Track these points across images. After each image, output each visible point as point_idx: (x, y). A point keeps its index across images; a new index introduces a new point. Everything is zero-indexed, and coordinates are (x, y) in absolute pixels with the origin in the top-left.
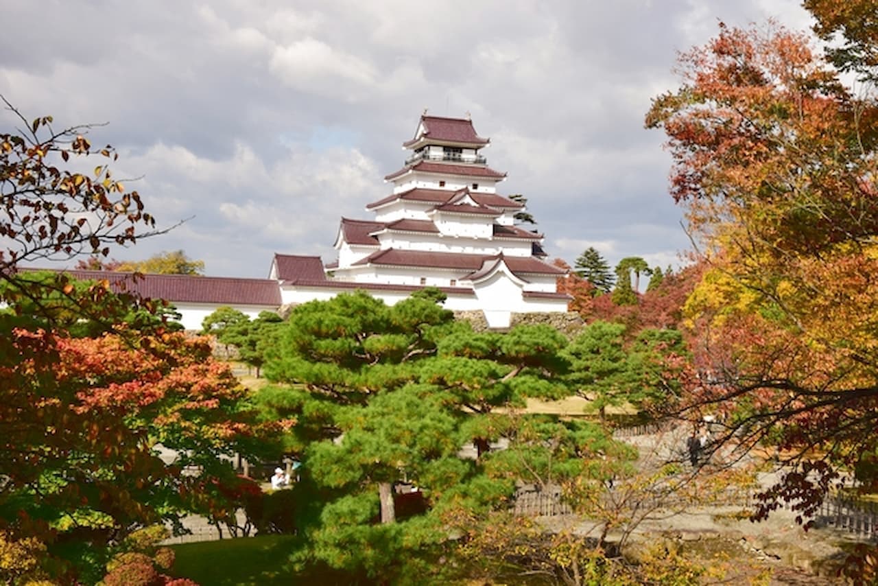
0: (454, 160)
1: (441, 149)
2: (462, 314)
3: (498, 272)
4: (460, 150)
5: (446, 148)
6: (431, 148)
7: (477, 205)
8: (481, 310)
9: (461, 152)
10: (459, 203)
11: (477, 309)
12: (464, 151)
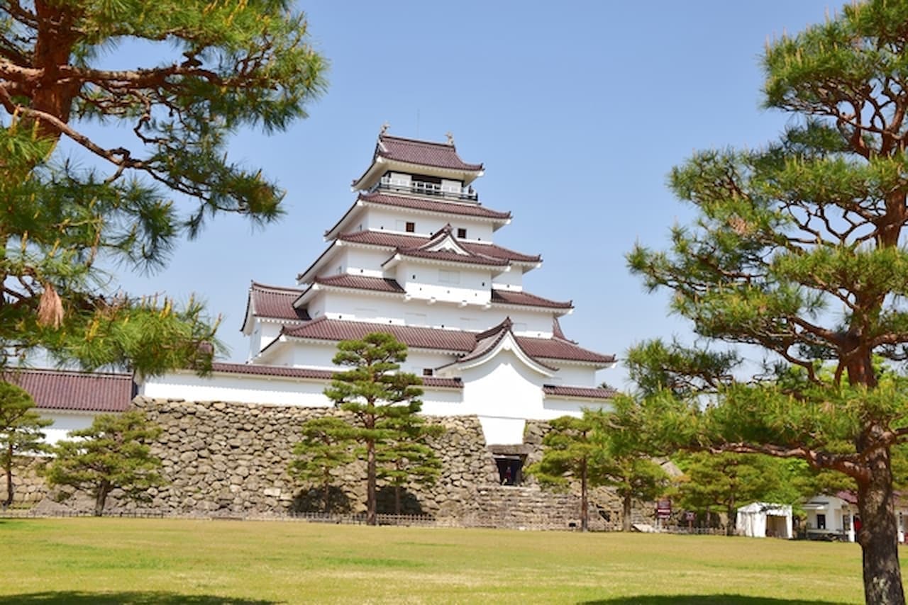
0: (429, 193)
1: (410, 177)
2: (443, 422)
3: (503, 350)
4: (438, 180)
5: (415, 177)
6: (393, 174)
7: (466, 254)
8: (476, 416)
9: (440, 183)
10: (436, 249)
11: (468, 413)
12: (444, 182)
